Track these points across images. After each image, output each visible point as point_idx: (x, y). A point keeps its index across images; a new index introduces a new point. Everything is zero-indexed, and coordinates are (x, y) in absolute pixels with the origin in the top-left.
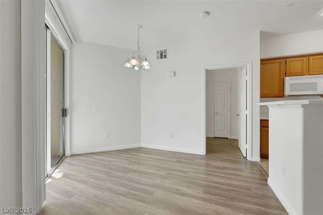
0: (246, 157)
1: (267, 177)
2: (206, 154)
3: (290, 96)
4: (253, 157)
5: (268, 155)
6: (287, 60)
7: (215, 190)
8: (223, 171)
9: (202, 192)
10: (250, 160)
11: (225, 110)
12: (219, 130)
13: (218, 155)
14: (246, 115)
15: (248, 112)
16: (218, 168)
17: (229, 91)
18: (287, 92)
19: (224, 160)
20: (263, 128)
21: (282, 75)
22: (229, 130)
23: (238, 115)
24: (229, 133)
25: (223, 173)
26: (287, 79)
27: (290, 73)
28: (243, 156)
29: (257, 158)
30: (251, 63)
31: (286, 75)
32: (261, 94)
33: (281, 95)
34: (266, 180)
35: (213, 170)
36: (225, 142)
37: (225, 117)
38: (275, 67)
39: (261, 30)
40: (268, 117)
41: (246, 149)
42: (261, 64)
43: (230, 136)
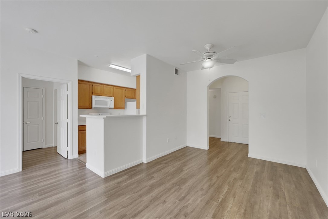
0: (67, 157)
1: (85, 164)
2: (22, 170)
3: (95, 108)
4: (73, 156)
5: (86, 150)
6: (93, 84)
7: (50, 189)
8: (51, 175)
9: (38, 196)
10: (71, 159)
11: (39, 118)
12: (29, 142)
13: (39, 166)
14: (67, 123)
15: (69, 121)
16: (45, 174)
17: (44, 99)
18: (94, 106)
19: (47, 167)
20: (80, 132)
21: (91, 94)
22: (44, 139)
23: (57, 124)
24: (44, 143)
25: (52, 176)
26: (94, 97)
27: (95, 93)
28: (65, 158)
29: (76, 155)
30: (71, 82)
31: (93, 94)
32: (78, 106)
33: (90, 107)
34: (85, 166)
35: (39, 178)
36: (40, 153)
37: (38, 126)
38: (86, 86)
39: (79, 60)
40: (86, 123)
41: (67, 151)
42: (79, 83)
43: (45, 144)
